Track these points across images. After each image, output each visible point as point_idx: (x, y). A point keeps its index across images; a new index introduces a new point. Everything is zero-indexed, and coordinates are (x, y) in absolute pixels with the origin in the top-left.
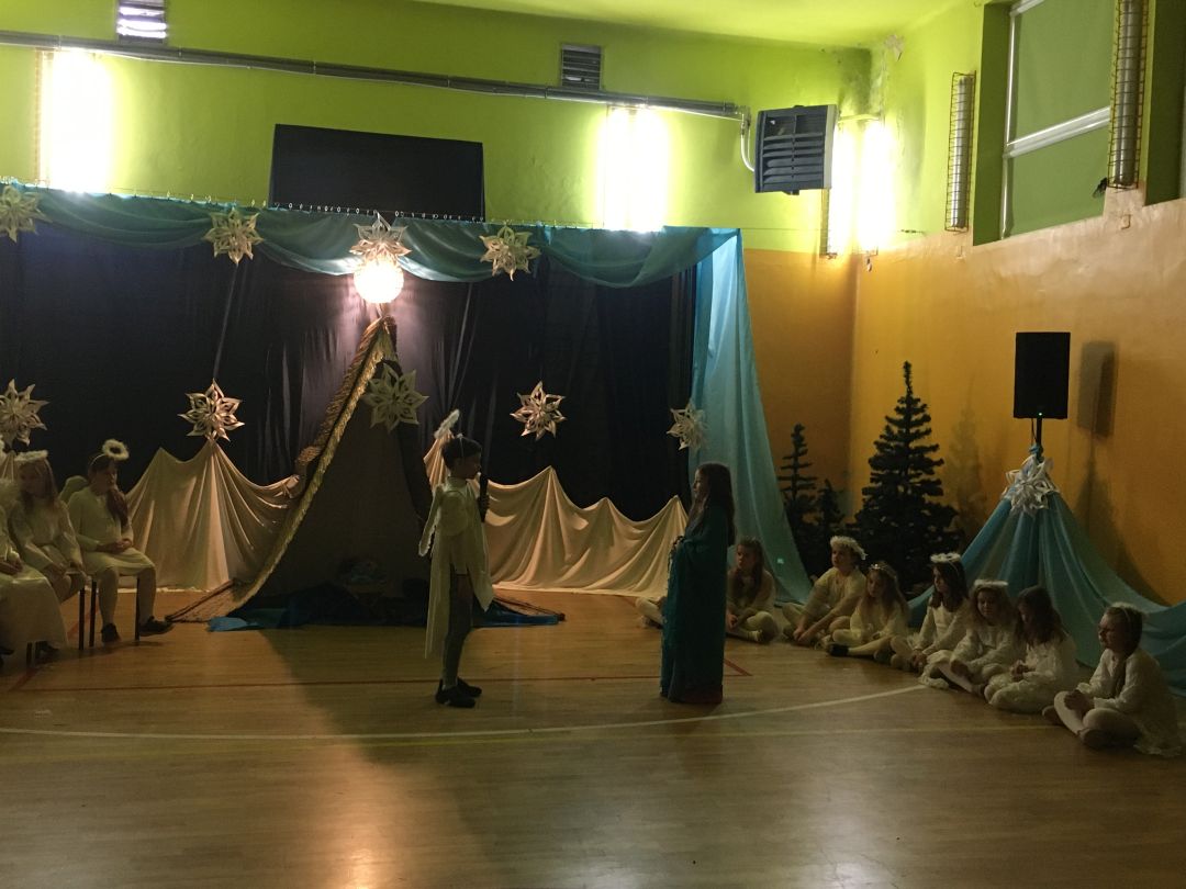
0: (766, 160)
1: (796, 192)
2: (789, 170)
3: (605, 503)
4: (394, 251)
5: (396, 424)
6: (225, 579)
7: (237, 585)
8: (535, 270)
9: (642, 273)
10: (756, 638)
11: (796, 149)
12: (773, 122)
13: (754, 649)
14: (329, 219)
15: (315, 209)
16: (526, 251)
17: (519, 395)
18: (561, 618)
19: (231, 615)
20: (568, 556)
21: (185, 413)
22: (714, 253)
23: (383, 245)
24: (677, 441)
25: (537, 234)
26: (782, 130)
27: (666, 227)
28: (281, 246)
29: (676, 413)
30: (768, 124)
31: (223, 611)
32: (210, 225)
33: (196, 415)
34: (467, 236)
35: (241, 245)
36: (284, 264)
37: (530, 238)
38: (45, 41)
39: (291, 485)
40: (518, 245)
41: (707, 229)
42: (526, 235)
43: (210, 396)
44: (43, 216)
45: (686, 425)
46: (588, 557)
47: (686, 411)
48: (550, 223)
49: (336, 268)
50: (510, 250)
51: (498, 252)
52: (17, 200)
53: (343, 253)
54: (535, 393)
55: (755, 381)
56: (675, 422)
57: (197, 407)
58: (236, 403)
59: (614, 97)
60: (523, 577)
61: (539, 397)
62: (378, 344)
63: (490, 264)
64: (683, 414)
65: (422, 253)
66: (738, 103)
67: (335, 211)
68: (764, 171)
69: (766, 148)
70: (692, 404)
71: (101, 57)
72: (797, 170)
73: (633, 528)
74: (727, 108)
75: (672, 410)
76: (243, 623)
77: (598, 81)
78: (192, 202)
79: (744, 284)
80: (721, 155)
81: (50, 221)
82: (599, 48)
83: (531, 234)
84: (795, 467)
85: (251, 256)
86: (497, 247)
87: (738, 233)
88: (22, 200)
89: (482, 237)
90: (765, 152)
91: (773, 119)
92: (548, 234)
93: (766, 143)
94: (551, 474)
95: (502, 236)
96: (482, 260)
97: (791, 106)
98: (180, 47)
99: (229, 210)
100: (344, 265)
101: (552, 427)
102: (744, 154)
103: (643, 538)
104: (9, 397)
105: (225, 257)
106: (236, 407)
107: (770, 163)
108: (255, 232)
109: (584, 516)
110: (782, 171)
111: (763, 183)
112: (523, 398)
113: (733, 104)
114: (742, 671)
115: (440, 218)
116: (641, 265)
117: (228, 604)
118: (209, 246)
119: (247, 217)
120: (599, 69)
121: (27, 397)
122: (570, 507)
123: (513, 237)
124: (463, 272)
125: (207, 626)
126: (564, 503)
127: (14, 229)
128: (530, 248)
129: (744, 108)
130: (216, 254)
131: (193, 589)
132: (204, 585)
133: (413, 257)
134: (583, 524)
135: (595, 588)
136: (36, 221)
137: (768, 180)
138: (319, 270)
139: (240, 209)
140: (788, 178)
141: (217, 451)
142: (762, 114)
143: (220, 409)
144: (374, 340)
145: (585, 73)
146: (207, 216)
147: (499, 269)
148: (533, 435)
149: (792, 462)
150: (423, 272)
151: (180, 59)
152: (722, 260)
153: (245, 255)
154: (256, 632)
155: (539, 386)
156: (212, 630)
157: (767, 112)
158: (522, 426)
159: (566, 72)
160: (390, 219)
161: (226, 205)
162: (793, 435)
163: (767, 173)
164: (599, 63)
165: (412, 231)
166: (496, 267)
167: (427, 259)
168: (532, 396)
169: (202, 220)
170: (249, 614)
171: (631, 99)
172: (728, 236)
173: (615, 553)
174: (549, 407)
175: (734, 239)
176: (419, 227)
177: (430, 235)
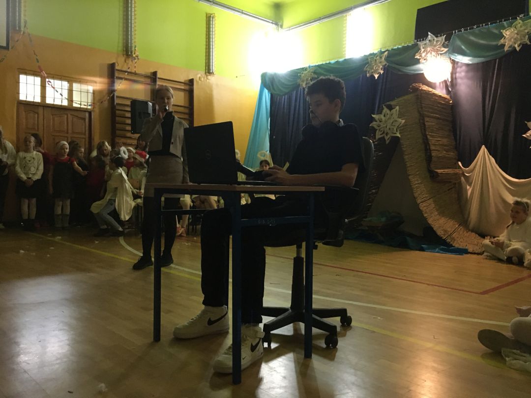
5: (389, 137)
17: (526, 122)
28: (397, 64)
32: (367, 63)
35: (378, 69)
36: (399, 73)
38: (349, 10)
42: (530, 22)
50: (517, 34)
51: (510, 36)
63: (503, 46)
65: (466, 50)
85: (383, 73)
89: (502, 31)
95: (515, 26)
96: (499, 45)
105: (372, 76)
108: (384, 61)
112: (529, 124)
115: (478, 27)
124: (488, 54)
130: (368, 75)
139: (381, 52)
147: (510, 47)
150: (466, 60)
153: (380, 74)
158: (530, 142)
165: (461, 39)
166: (507, 46)
167: (468, 51)
176: (466, 36)
177: (472, 38)
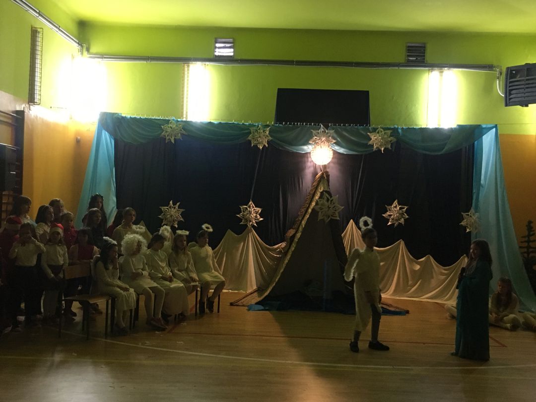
0: (511, 90)
1: (527, 106)
2: (523, 95)
3: (429, 257)
4: (328, 141)
5: (330, 219)
6: (255, 287)
7: (260, 290)
8: (394, 148)
9: (446, 148)
10: (509, 328)
11: (527, 84)
12: (514, 72)
13: (508, 333)
14: (299, 129)
15: (294, 124)
16: (389, 139)
17: (386, 206)
18: (407, 312)
19: (257, 303)
20: (410, 283)
21: (239, 214)
22: (484, 137)
23: (324, 139)
24: (465, 228)
25: (395, 131)
26: (519, 76)
27: (458, 125)
28: (280, 141)
29: (464, 214)
30: (511, 73)
31: (254, 302)
32: (250, 133)
33: (243, 215)
34: (362, 134)
35: (262, 141)
36: (280, 148)
37: (391, 133)
38: (187, 60)
39: (283, 246)
40: (386, 136)
41: (479, 125)
42: (389, 132)
43: (249, 207)
44: (184, 132)
45: (469, 220)
46: (420, 283)
47: (469, 213)
48: (401, 126)
49: (303, 150)
50: (382, 139)
51: (376, 140)
52: (174, 126)
53: (306, 143)
54: (394, 205)
55: (506, 199)
56: (463, 219)
57: (244, 212)
58: (260, 210)
59: (432, 66)
60: (388, 292)
61: (396, 207)
62: (321, 183)
63: (372, 146)
64: (468, 215)
65: (341, 142)
66: (495, 64)
67: (303, 124)
68: (510, 96)
69: (510, 85)
70: (472, 210)
71: (208, 65)
72: (527, 94)
73: (443, 270)
74: (490, 67)
75: (462, 213)
76: (262, 308)
77: (424, 59)
78: (243, 124)
79: (499, 150)
80: (487, 89)
81: (187, 134)
82: (425, 44)
83: (392, 131)
84: (529, 241)
85: (267, 146)
86: (376, 138)
87: (496, 126)
88: (176, 126)
89: (369, 134)
90: (510, 87)
91: (513, 71)
92: (400, 131)
93: (510, 82)
94: (402, 244)
95: (378, 133)
96: (369, 144)
97: (524, 64)
98: (239, 58)
99: (258, 126)
100: (307, 148)
101: (402, 221)
102: (499, 89)
103: (448, 275)
104: (170, 207)
105: (256, 146)
106: (260, 211)
107: (512, 92)
108: (269, 135)
109: (419, 263)
110: (519, 95)
111: (509, 101)
112: (388, 207)
113: (492, 65)
114: (501, 344)
115: (350, 125)
116: (445, 144)
117: (256, 298)
118: (250, 142)
119: (265, 129)
120: (424, 53)
121: (177, 208)
122: (411, 259)
123: (383, 133)
124: (360, 150)
125: (247, 308)
126: (408, 257)
127: (173, 138)
128: (391, 138)
129: (498, 67)
130: (252, 145)
131: (241, 291)
132: (245, 289)
133: (337, 144)
134: (418, 267)
135: (424, 299)
136: (182, 134)
137: (511, 100)
138: (295, 151)
139: (262, 125)
140: (523, 99)
141: (252, 231)
142: (508, 68)
143: (253, 213)
144: (319, 182)
145: (417, 56)
146: (249, 129)
147: (377, 148)
148: (393, 225)
149: (526, 239)
150: (341, 150)
151: (239, 63)
152: (488, 140)
153: (264, 145)
154: (267, 312)
155: (396, 202)
156: (249, 310)
157: (510, 67)
158: (388, 221)
159: (409, 56)
160: (327, 127)
161: (257, 124)
162: (526, 226)
163: (511, 96)
164: (425, 50)
165: (336, 132)
166: (375, 147)
167: (344, 144)
168: (393, 206)
169: (247, 131)
170: (265, 304)
171: (440, 66)
172: (491, 128)
173: (434, 282)
174: (401, 212)
175: (494, 129)
176: (340, 130)
177: (345, 133)
